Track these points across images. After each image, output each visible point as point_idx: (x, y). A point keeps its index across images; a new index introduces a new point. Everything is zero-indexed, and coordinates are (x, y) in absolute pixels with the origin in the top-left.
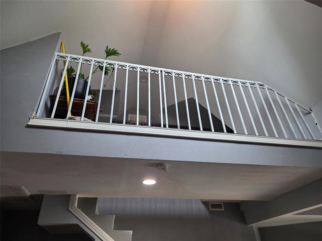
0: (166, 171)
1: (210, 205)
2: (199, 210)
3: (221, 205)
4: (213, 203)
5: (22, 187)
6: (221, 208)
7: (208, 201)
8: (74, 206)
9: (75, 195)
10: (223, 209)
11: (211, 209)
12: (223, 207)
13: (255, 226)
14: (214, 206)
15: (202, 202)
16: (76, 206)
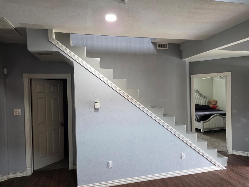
0: (125, 4)
1: (158, 45)
2: (149, 48)
3: (166, 45)
4: (160, 44)
5: (5, 18)
6: (166, 47)
7: (157, 42)
8: (52, 38)
9: (51, 30)
10: (167, 48)
11: (158, 48)
12: (167, 47)
13: (188, 60)
14: (160, 46)
15: (152, 43)
16: (55, 38)
